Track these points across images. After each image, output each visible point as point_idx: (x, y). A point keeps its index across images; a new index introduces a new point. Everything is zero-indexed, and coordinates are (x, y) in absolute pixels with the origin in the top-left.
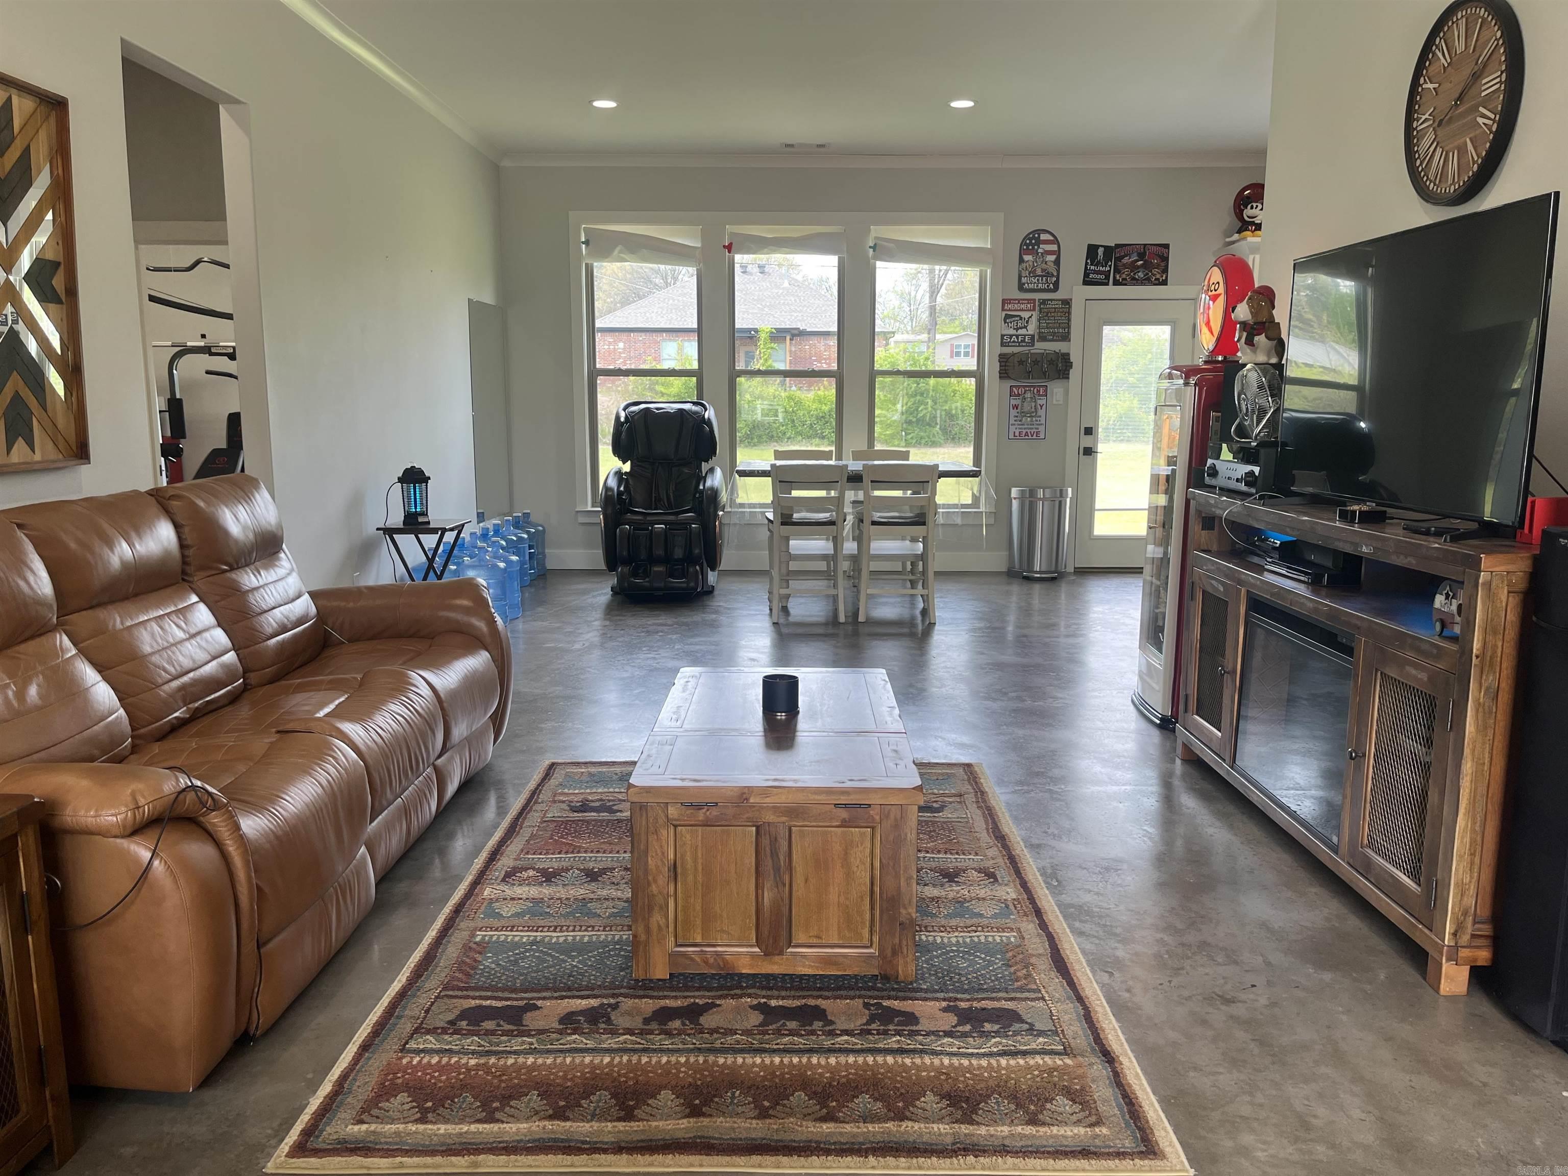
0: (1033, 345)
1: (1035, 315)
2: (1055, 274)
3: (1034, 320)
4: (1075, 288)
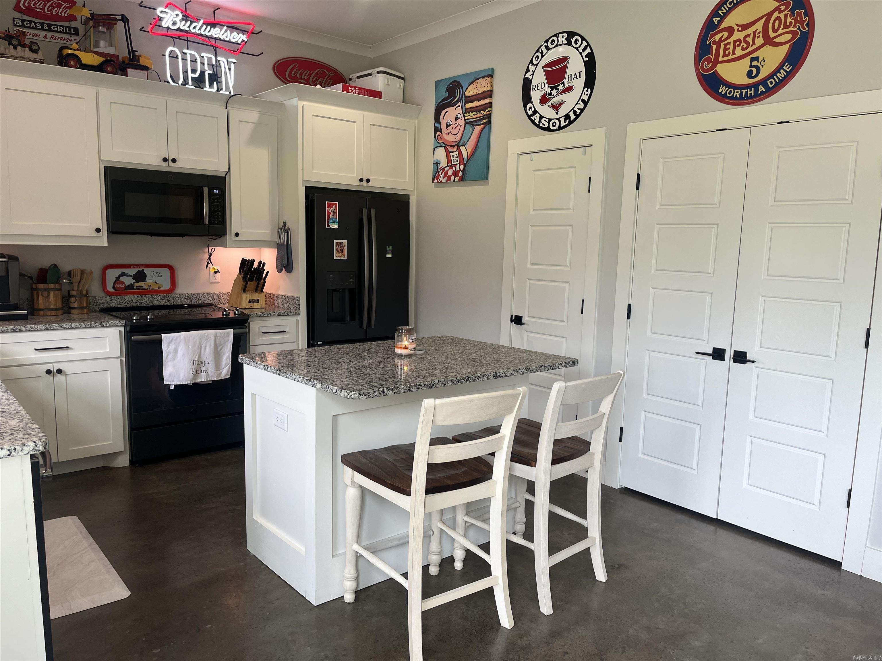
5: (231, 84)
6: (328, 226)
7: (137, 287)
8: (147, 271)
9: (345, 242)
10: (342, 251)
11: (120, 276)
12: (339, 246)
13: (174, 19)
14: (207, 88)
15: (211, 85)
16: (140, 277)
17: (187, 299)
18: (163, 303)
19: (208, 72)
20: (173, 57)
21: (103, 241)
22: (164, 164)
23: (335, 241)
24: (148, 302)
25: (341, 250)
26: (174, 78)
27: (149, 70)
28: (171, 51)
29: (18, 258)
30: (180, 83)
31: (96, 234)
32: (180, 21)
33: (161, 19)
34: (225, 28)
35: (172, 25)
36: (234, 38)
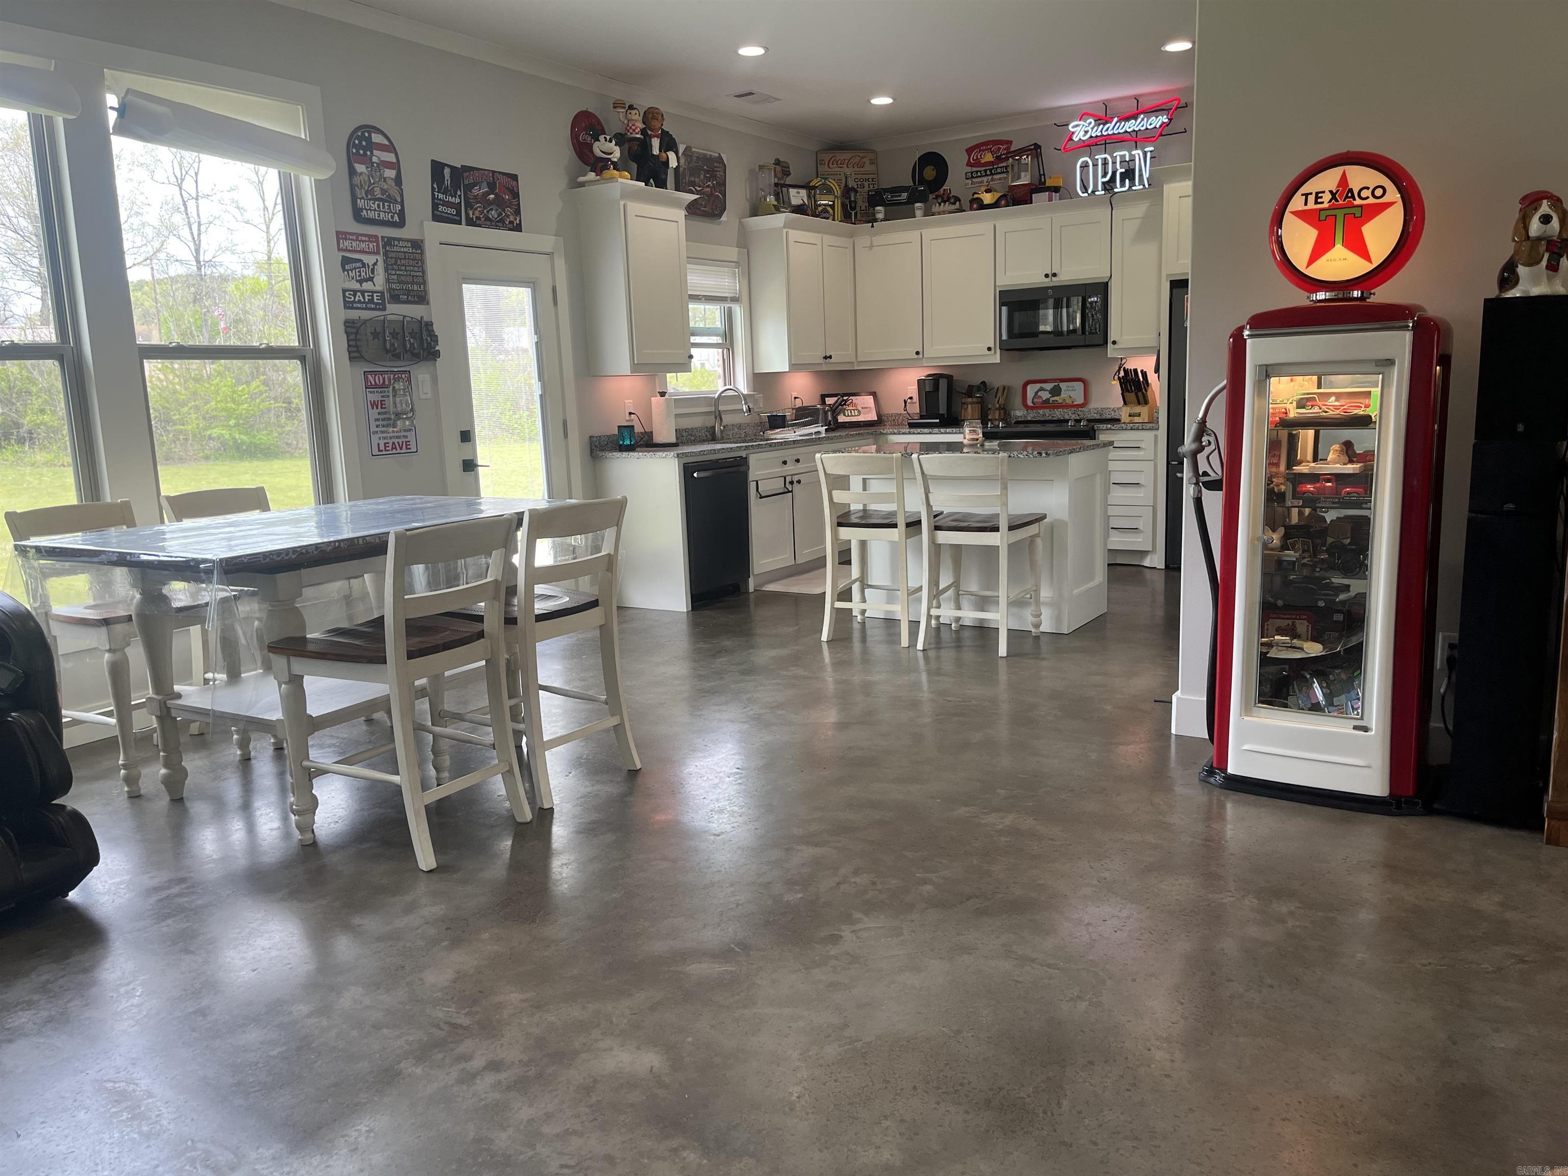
0: (384, 309)
1: (380, 259)
2: (399, 200)
3: (380, 268)
4: (425, 223)
5: (1146, 175)
7: (1052, 401)
8: (1063, 385)
11: (1039, 390)
13: (1086, 129)
14: (1118, 189)
15: (1122, 185)
16: (1056, 391)
17: (1095, 413)
18: (1074, 417)
19: (1121, 170)
20: (1085, 166)
21: (996, 358)
22: (1047, 280)
24: (1060, 416)
26: (1085, 188)
27: (1056, 189)
28: (1083, 162)
29: (952, 376)
30: (1090, 192)
31: (989, 353)
32: (1092, 128)
33: (1073, 133)
34: (1142, 116)
35: (1084, 136)
36: (1151, 124)
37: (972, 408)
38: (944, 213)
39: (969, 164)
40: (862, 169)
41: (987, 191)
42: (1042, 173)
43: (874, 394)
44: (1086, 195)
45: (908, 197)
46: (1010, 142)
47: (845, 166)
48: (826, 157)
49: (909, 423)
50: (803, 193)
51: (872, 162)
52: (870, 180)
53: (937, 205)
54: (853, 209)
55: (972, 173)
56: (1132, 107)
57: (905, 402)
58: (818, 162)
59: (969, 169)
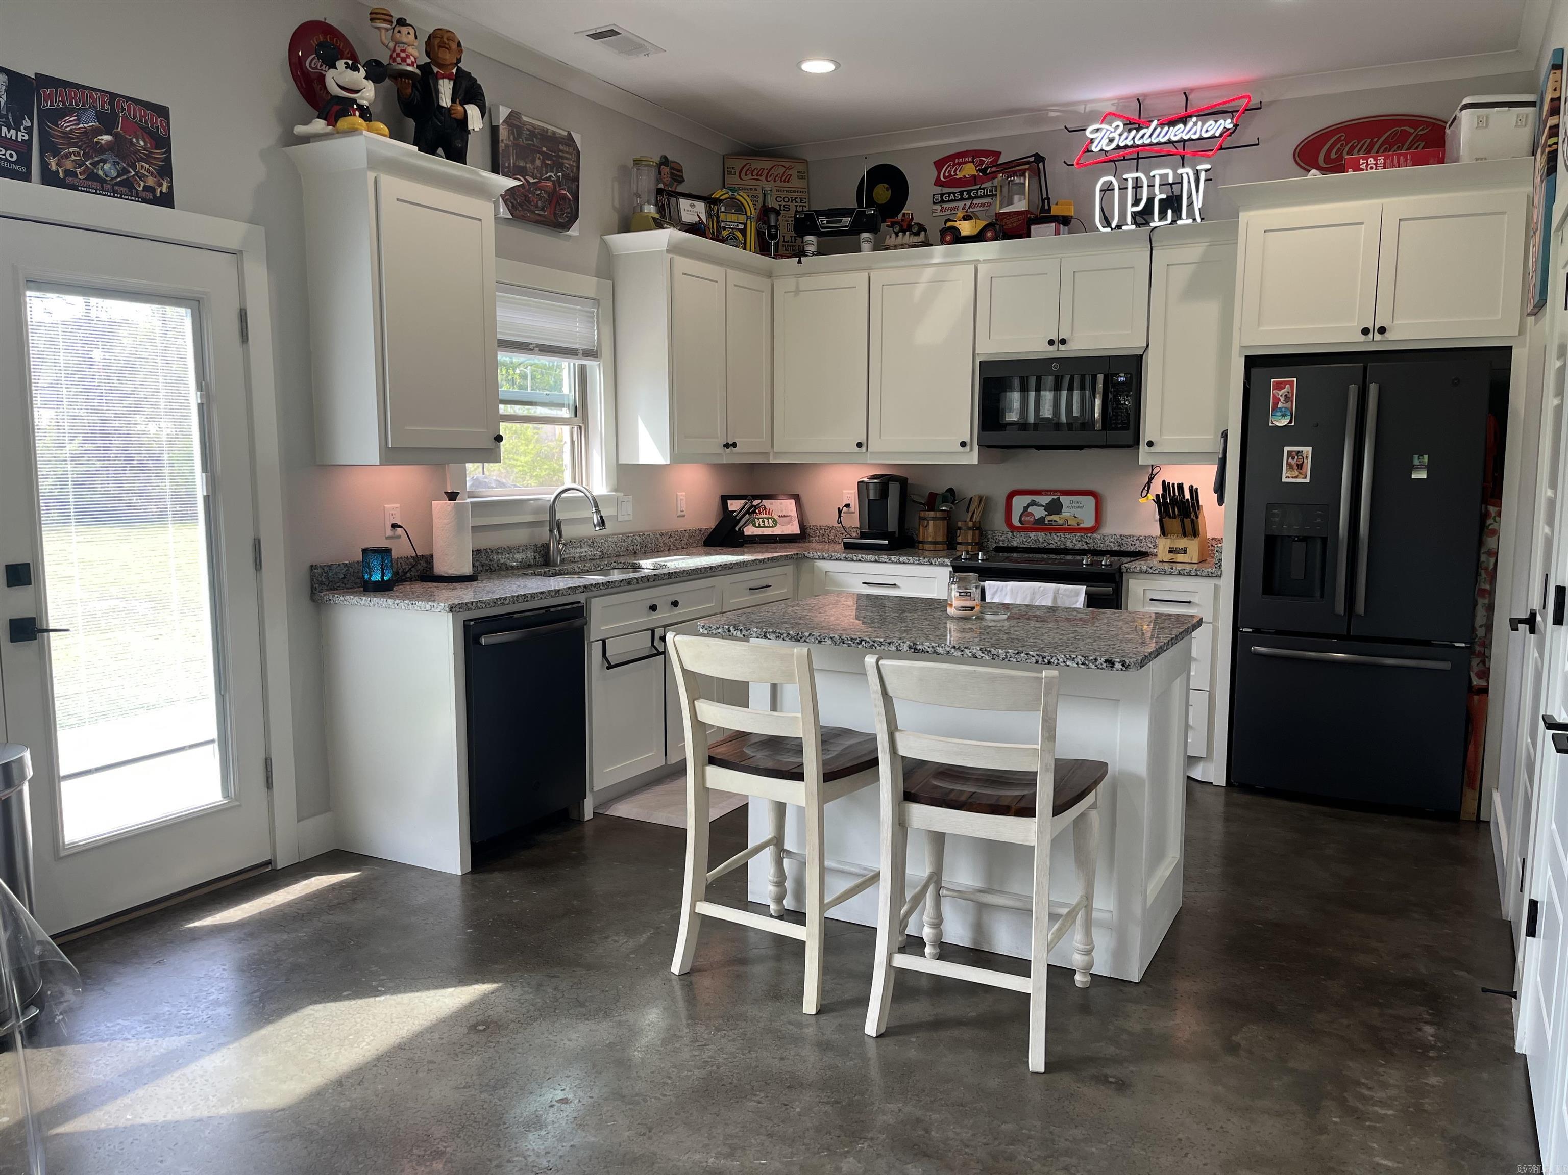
5: (1198, 204)
6: (1272, 423)
7: (1049, 521)
8: (1064, 500)
9: (1307, 450)
10: (1300, 466)
11: (1029, 505)
12: (1293, 458)
13: (1111, 136)
14: (1156, 223)
15: (1163, 216)
16: (1054, 508)
17: (1114, 543)
18: (1079, 546)
19: (1159, 196)
20: (1107, 189)
21: (972, 457)
22: (1051, 348)
23: (1287, 449)
24: (1059, 543)
25: (1297, 465)
26: (1107, 222)
27: (1065, 221)
28: (1105, 182)
29: (907, 479)
30: (1113, 226)
31: (962, 449)
32: (1120, 135)
33: (1092, 141)
34: (1194, 119)
35: (1108, 145)
36: (1207, 131)
37: (934, 525)
38: (903, 246)
39: (938, 183)
40: (786, 184)
41: (966, 218)
42: (1045, 196)
43: (797, 498)
44: (1109, 229)
45: (853, 224)
46: (997, 154)
47: (763, 178)
48: (738, 164)
49: (844, 543)
50: (700, 207)
51: (801, 177)
52: (798, 200)
53: (893, 235)
54: (773, 237)
55: (942, 195)
56: (1177, 107)
57: (840, 511)
58: (726, 171)
59: (938, 190)
